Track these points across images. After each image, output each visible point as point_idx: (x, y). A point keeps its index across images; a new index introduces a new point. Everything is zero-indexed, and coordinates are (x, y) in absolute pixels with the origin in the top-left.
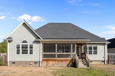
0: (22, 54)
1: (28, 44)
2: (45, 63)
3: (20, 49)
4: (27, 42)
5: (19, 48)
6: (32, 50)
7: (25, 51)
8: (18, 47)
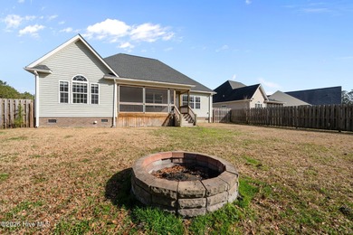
0: (74, 102)
1: (89, 84)
2: (122, 122)
3: (69, 92)
4: (85, 80)
5: (67, 90)
6: (97, 97)
7: (82, 97)
8: (64, 88)
